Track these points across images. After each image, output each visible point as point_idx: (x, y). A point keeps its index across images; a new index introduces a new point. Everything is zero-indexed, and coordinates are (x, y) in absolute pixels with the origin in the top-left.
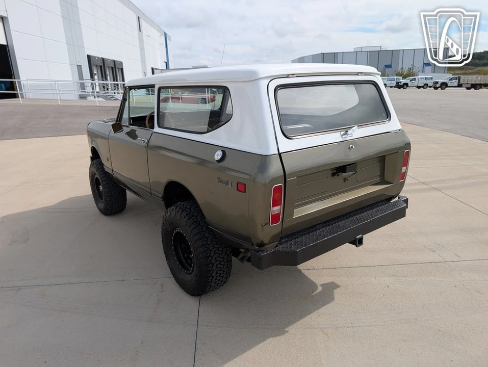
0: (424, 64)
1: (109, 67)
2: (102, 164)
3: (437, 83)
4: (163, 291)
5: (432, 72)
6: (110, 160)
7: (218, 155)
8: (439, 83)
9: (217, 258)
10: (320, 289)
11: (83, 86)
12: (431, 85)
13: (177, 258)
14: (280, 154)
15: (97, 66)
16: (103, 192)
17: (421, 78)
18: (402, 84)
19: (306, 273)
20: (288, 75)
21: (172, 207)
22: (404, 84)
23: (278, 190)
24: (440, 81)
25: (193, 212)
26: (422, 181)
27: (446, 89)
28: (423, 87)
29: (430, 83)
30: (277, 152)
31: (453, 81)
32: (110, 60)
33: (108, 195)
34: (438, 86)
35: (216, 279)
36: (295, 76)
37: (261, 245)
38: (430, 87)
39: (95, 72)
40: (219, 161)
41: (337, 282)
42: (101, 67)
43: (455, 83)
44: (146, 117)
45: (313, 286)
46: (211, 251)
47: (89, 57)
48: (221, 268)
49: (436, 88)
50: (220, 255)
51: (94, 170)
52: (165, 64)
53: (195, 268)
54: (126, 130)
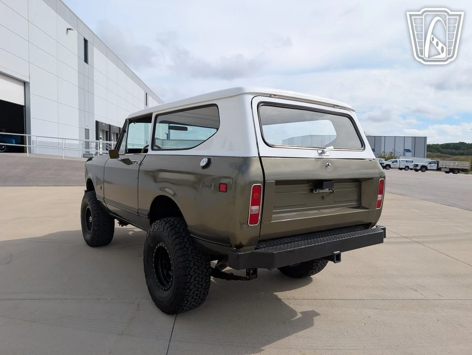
0: (404, 150)
1: (114, 133)
2: (94, 194)
3: (417, 165)
4: (138, 310)
5: (412, 156)
6: (103, 188)
7: (203, 162)
8: (420, 166)
9: (196, 270)
10: (299, 315)
11: (87, 145)
12: (412, 167)
13: (157, 276)
14: (260, 158)
15: (103, 131)
16: (92, 224)
17: (403, 161)
18: (385, 165)
19: (286, 302)
20: (271, 95)
21: (157, 222)
22: (387, 165)
23: (256, 189)
24: (420, 164)
25: (176, 225)
26: (404, 236)
27: (426, 171)
28: (404, 169)
29: (411, 166)
30: (258, 156)
31: (432, 165)
32: (116, 127)
33: (97, 224)
34: (418, 168)
35: (193, 293)
36: (277, 97)
37: (239, 247)
38: (411, 169)
39: (101, 137)
40: (204, 167)
41: (318, 310)
42: (107, 132)
43: (435, 166)
44: (141, 149)
45: (293, 313)
46: (190, 261)
47: (97, 123)
48: (199, 282)
49: (417, 170)
50: (199, 267)
51: (87, 200)
52: (166, 135)
53: (173, 283)
54: (121, 157)
